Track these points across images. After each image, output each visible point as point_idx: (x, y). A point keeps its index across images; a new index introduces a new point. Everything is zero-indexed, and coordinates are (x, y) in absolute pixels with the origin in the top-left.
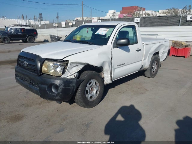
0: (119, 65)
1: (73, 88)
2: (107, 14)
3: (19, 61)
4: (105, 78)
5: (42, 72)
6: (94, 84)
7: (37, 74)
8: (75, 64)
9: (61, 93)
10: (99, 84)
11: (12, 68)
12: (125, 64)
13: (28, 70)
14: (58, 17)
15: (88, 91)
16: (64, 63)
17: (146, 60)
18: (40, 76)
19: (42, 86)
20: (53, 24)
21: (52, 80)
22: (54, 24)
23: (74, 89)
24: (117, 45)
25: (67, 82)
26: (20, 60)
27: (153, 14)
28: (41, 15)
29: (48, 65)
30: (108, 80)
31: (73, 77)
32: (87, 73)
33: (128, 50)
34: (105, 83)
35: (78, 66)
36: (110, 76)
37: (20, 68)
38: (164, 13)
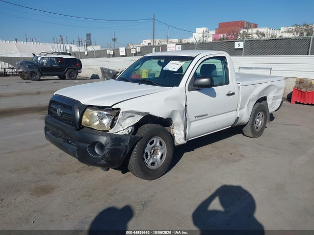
0: (198, 117)
1: (125, 148)
2: (194, 33)
3: (52, 108)
4: (176, 136)
5: (83, 124)
6: (158, 144)
7: (74, 128)
8: (130, 114)
9: (107, 155)
10: (165, 144)
11: (41, 119)
12: (207, 115)
13: (62, 121)
14: (114, 40)
15: (149, 154)
16: (114, 112)
17: (245, 110)
18: (78, 130)
19: (82, 144)
20: (106, 50)
21: (95, 136)
22: (108, 51)
23: (126, 150)
24: (195, 86)
25: (117, 140)
26: (52, 106)
27: (271, 33)
28: (88, 35)
29: (90, 115)
30: (179, 139)
31: (126, 132)
32: (147, 127)
33: (213, 95)
34: (176, 144)
35: (133, 116)
36: (183, 132)
37: (53, 118)
38: (288, 32)
